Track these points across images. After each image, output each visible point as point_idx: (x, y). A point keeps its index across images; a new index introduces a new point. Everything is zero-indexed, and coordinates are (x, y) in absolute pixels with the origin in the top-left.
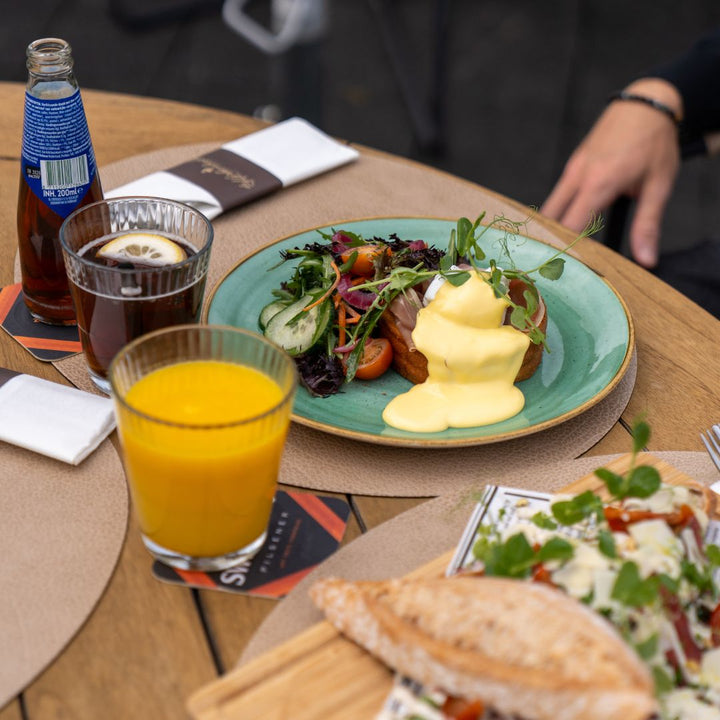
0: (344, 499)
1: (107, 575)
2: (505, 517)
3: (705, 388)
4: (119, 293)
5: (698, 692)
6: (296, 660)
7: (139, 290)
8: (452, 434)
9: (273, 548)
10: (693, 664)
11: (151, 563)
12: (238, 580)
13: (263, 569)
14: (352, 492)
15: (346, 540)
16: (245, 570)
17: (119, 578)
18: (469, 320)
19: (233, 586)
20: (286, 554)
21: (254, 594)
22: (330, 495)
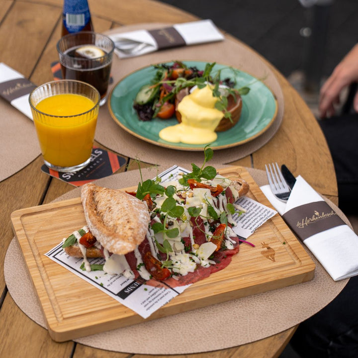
0: (127, 159)
1: (26, 165)
2: (172, 177)
3: (294, 150)
4: (72, 66)
5: (191, 256)
6: (59, 208)
7: (80, 66)
8: (182, 145)
9: (88, 169)
10: (197, 246)
11: (43, 164)
12: (68, 177)
13: (79, 176)
14: (130, 157)
15: (116, 173)
16: (73, 175)
17: (29, 167)
18: (201, 103)
19: (65, 179)
20: (91, 173)
21: (70, 183)
22: (122, 156)
